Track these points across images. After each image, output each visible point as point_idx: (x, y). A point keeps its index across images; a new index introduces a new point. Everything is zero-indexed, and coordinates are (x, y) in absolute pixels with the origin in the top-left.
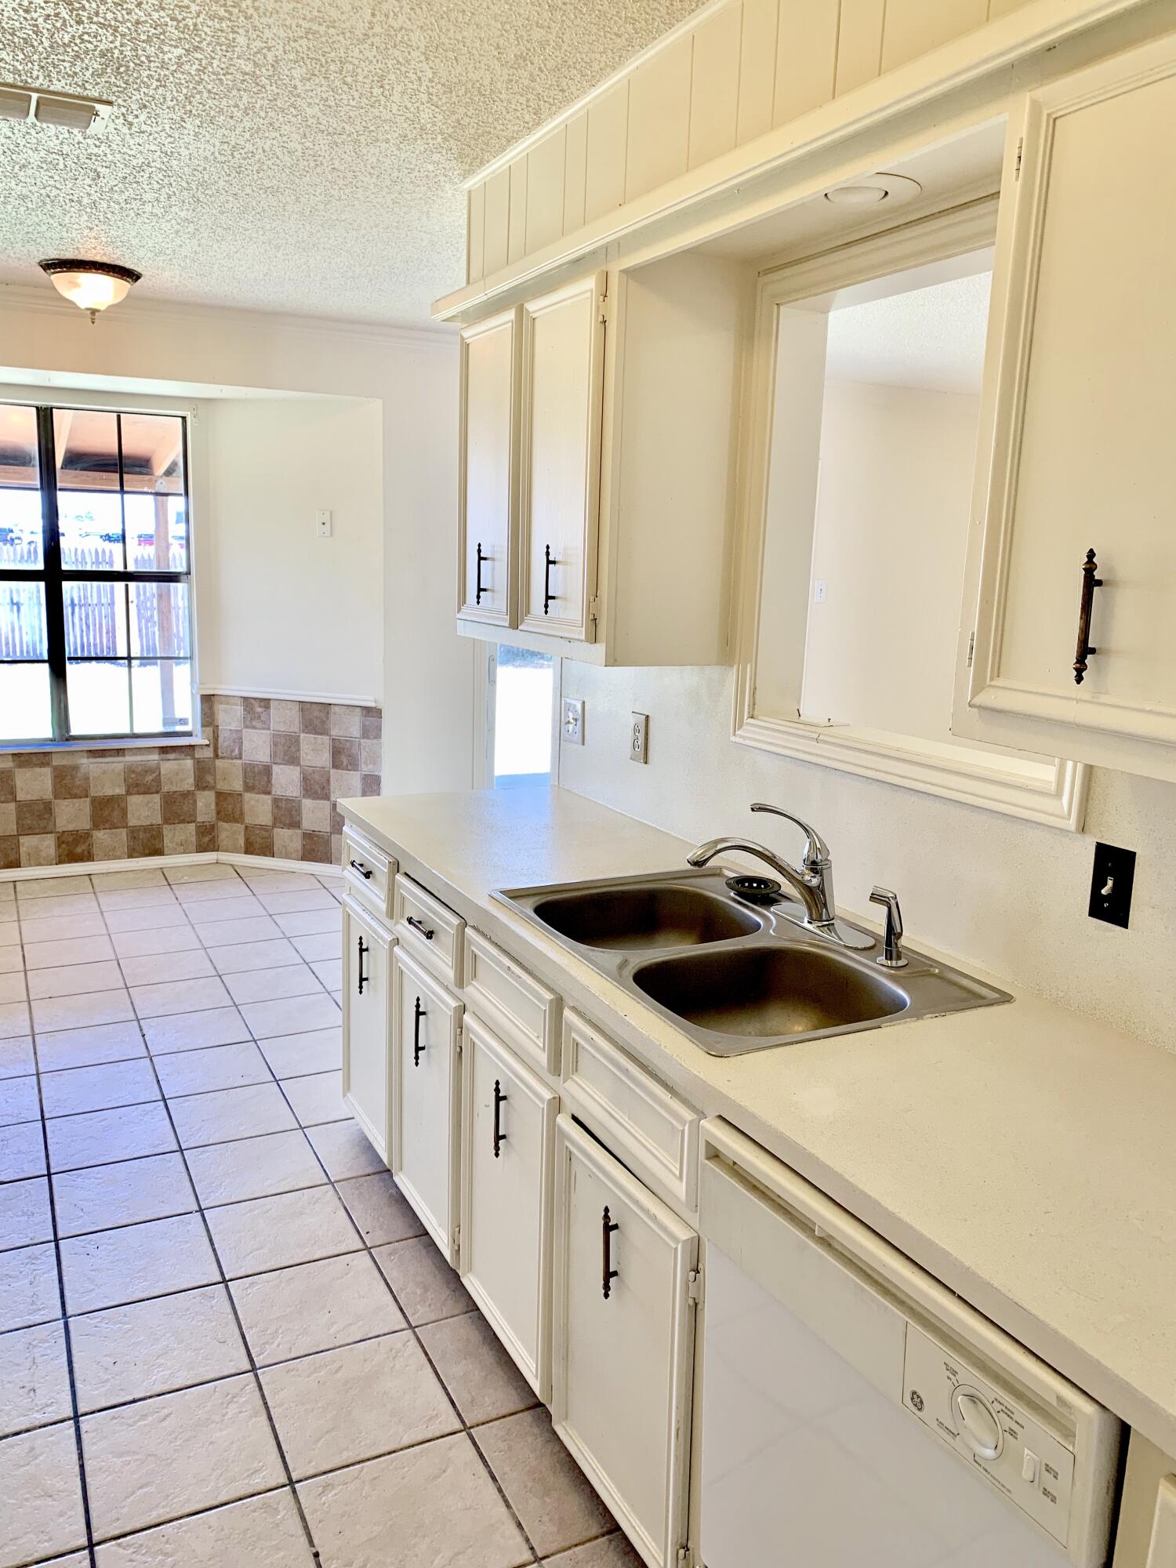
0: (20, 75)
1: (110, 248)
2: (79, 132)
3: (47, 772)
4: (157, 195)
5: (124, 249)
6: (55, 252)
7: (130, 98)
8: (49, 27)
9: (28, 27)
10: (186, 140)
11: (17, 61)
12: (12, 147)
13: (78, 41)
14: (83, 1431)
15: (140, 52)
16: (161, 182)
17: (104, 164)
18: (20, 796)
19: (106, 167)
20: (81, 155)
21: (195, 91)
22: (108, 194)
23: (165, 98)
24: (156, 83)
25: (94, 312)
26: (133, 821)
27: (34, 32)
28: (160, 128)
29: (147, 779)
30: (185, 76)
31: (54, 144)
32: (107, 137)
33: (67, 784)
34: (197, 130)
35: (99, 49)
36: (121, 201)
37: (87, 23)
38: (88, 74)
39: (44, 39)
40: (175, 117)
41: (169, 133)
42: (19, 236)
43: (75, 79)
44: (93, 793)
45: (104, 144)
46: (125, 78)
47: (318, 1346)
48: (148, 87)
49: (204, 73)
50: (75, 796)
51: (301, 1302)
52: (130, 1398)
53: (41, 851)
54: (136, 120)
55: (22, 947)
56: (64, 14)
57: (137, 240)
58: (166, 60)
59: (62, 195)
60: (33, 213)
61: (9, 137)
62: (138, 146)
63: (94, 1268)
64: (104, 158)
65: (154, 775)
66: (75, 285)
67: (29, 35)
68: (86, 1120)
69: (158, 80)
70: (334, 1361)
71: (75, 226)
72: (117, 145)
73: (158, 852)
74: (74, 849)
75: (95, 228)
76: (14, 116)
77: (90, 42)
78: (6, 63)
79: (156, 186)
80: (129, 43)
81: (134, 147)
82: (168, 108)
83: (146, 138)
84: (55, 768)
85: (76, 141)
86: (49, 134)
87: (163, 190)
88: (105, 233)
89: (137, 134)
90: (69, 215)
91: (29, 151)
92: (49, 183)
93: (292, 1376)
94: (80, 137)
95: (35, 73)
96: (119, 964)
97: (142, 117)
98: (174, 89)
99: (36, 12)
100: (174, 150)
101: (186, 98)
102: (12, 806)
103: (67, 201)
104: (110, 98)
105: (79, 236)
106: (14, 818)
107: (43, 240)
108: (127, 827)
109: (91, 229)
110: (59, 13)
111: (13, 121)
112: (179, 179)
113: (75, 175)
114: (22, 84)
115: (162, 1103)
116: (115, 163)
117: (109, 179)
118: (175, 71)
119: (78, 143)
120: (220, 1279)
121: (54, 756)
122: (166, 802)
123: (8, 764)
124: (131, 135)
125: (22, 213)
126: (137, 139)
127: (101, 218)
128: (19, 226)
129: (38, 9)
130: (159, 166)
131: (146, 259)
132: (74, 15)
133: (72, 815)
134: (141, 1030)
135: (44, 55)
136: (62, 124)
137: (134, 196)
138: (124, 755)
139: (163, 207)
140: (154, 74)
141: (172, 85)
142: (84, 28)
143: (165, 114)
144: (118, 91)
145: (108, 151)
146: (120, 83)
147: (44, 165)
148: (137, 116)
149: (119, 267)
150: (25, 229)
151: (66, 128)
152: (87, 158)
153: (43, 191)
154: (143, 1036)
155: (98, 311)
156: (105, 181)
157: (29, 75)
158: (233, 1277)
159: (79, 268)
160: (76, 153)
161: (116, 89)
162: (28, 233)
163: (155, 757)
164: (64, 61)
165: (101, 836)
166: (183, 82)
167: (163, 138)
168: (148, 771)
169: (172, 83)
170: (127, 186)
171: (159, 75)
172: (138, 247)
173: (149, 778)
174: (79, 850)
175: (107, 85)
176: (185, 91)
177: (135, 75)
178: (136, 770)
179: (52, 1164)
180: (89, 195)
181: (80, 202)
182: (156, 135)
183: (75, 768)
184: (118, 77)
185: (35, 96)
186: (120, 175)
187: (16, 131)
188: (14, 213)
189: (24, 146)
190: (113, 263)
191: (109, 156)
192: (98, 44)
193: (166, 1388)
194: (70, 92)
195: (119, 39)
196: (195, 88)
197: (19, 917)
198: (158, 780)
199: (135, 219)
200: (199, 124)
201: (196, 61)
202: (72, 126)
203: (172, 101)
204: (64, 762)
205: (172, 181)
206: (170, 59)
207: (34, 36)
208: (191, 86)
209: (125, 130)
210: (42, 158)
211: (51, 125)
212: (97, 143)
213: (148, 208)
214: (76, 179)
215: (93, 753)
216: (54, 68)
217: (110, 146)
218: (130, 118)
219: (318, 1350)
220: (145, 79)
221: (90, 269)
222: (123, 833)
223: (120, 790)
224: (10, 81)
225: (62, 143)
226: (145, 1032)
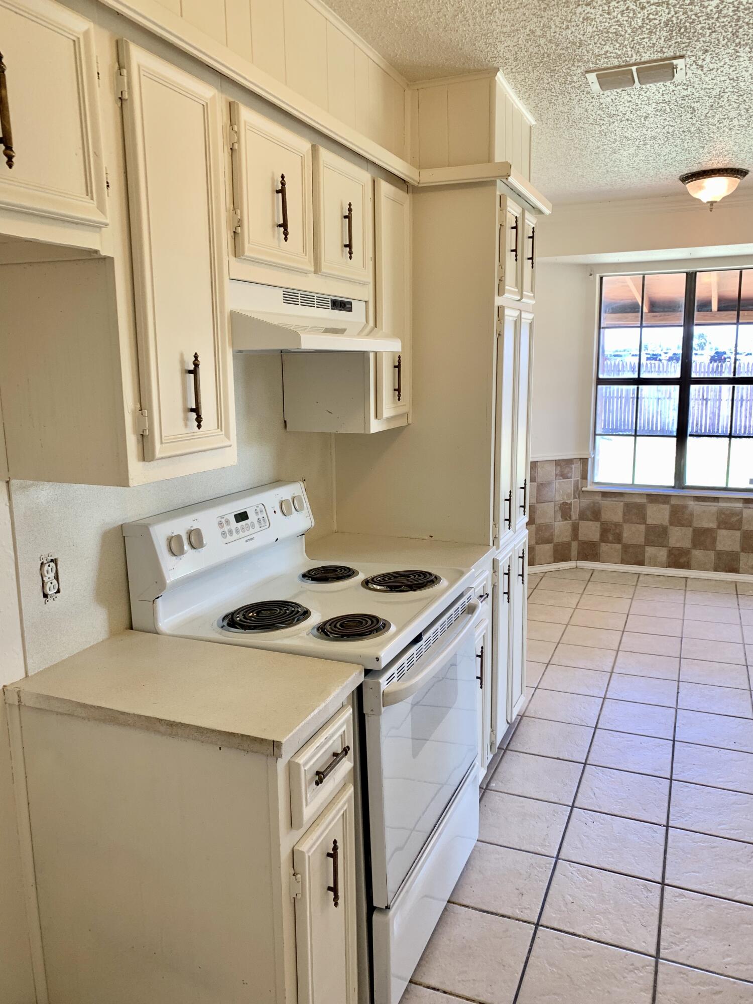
0: (621, 58)
1: (720, 158)
2: (671, 83)
3: (666, 508)
4: (738, 112)
5: (730, 155)
6: (687, 169)
7: (695, 48)
8: (627, 18)
9: (614, 24)
10: (744, 65)
11: (617, 49)
12: (634, 107)
13: (647, 21)
14: (537, 936)
15: (690, 13)
16: (737, 101)
17: (694, 100)
18: (649, 521)
19: (697, 102)
20: (678, 99)
21: (738, 27)
22: (705, 121)
23: (718, 40)
24: (708, 32)
25: (712, 203)
26: (719, 547)
27: (619, 26)
28: (722, 63)
29: (733, 519)
30: (726, 19)
31: (658, 97)
32: (690, 81)
33: (679, 516)
34: (749, 55)
35: (662, 22)
36: (716, 123)
37: (648, 7)
38: (662, 41)
39: (626, 28)
40: (730, 51)
41: (730, 64)
42: (661, 164)
43: (655, 48)
44: (695, 524)
45: (689, 87)
46: (687, 35)
47: (710, 967)
48: (704, 36)
49: (739, 11)
50: (683, 525)
51: (711, 927)
52: (571, 931)
53: (658, 557)
54: (704, 63)
55: (628, 616)
56: (632, 7)
57: (737, 147)
58: (709, 12)
59: (677, 130)
60: (664, 147)
61: (630, 101)
62: (712, 81)
63: (586, 834)
64: (694, 96)
65: (738, 517)
66: (700, 188)
67: (616, 29)
68: (620, 737)
69: (709, 29)
70: (717, 985)
71: (692, 148)
72: (699, 84)
73: (735, 570)
74: (678, 559)
75: (706, 146)
76: (628, 86)
77: (655, 19)
78: (611, 53)
79: (736, 105)
80: (680, 10)
81: (710, 82)
82: (723, 46)
83: (715, 73)
84: (673, 506)
85: (671, 90)
86: (653, 91)
87: (741, 106)
88: (714, 148)
89: (709, 72)
90: (686, 142)
91: (646, 106)
92: (666, 123)
93: (682, 978)
94: (672, 87)
95: (630, 53)
96: (682, 641)
97: (708, 59)
98: (723, 31)
99: (614, 11)
100: (738, 75)
101: (733, 34)
102: (642, 527)
103: (681, 133)
104: (681, 53)
105: (697, 154)
106: (643, 534)
107: (676, 163)
108: (715, 550)
109: (703, 147)
110: (629, 7)
111: (628, 89)
112: (750, 95)
113: (679, 114)
114: (624, 64)
115: (671, 742)
116: (701, 98)
117: (702, 111)
118: (718, 18)
119: (673, 91)
120: (660, 880)
121: (672, 498)
122: (744, 537)
123: (644, 500)
124: (704, 74)
125: (657, 148)
126: (709, 76)
127: (707, 138)
128: (659, 158)
129: (615, 9)
130: (732, 90)
131: (748, 159)
132: (638, 4)
133: (679, 537)
134: (678, 689)
135: (631, 39)
136: (658, 81)
137: (723, 117)
138: (718, 502)
139: (746, 119)
140: (704, 25)
141: (720, 28)
142: (648, 11)
143: (723, 52)
144: (686, 46)
145: (694, 91)
146: (685, 40)
147: (658, 113)
148: (704, 60)
149: (731, 169)
150: (663, 158)
151: (662, 83)
152: (682, 100)
153: (664, 130)
154: (678, 693)
155: (715, 202)
156: (699, 112)
157: (626, 56)
158: (670, 884)
159: (703, 176)
160: (674, 98)
161: (684, 45)
162: (665, 160)
163: (740, 505)
164: (644, 38)
165: (697, 554)
166: (727, 23)
167: (728, 69)
168: (733, 513)
169: (719, 27)
170: (715, 110)
171: (709, 24)
172: (739, 152)
173: (734, 519)
174: (682, 560)
175: (677, 44)
176: (730, 30)
177: (692, 31)
178: (726, 512)
179: (590, 758)
180: (693, 124)
181: (689, 131)
182: (722, 69)
183: (685, 507)
184: (682, 36)
185: (634, 68)
186: (708, 105)
187: (633, 96)
188: (652, 150)
189: (641, 104)
190: (726, 167)
191: (695, 94)
192: (661, 18)
193: (595, 936)
194: (655, 58)
195: (672, 9)
196: (737, 25)
197: (633, 597)
198: (740, 521)
199: (729, 132)
200: (749, 50)
201: (730, 5)
202: (666, 80)
203: (724, 40)
204: (678, 503)
205: (745, 98)
206: (711, 10)
207: (620, 29)
208: (733, 24)
209: (699, 72)
210: (654, 108)
211: (651, 85)
212: (684, 87)
213: (735, 122)
214: (681, 116)
215: (697, 499)
216: (640, 45)
217: (694, 86)
218: (700, 62)
219: (708, 969)
220: (701, 31)
221: (711, 175)
222: (712, 554)
223: (713, 525)
224: (617, 64)
225: (663, 95)
226: (680, 691)
